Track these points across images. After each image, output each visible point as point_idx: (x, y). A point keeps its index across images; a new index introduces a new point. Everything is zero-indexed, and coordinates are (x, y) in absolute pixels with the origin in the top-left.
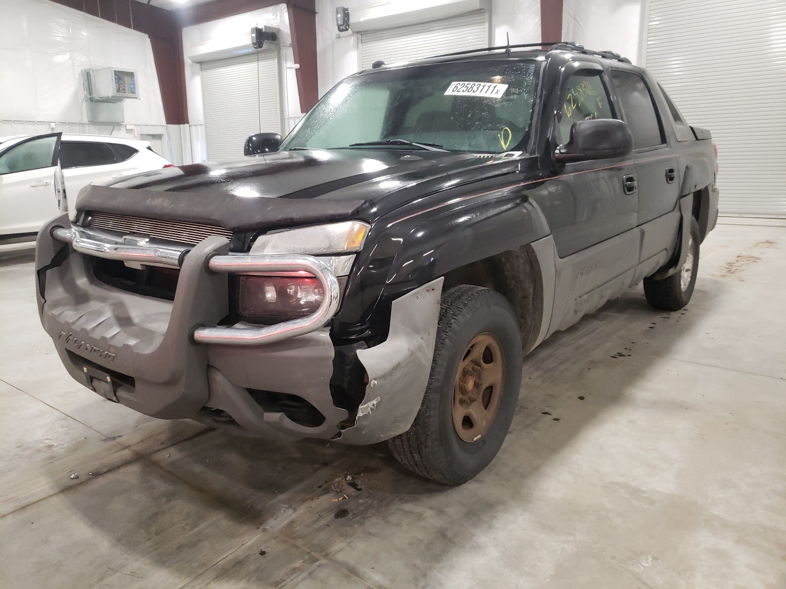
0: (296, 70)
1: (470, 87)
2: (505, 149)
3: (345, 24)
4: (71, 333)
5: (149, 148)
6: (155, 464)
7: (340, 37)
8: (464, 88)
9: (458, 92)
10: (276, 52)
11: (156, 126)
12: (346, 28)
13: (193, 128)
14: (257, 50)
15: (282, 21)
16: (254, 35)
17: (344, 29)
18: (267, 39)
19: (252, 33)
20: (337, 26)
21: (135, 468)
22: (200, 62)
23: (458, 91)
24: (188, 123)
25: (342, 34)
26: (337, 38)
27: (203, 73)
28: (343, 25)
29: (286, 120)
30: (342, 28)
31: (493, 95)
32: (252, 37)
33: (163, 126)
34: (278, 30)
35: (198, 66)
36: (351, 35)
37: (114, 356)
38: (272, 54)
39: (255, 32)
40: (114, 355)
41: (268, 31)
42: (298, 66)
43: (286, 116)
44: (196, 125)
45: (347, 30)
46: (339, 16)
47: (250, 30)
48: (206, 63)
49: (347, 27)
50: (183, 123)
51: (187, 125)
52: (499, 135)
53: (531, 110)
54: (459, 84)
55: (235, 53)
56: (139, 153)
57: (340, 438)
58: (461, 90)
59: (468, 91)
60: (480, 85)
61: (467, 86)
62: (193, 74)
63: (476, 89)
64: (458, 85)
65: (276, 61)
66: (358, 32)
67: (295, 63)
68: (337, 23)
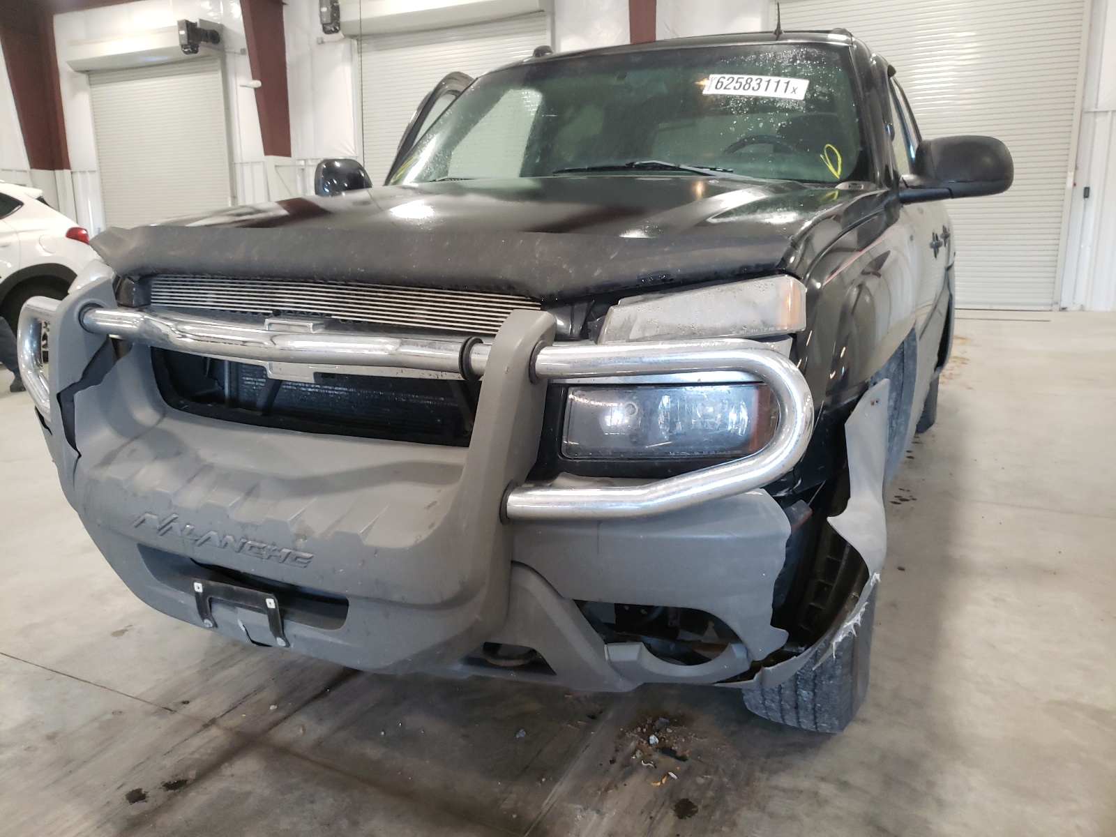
0: (256, 89)
1: (744, 83)
2: (838, 177)
3: (333, 24)
4: (174, 516)
5: (41, 199)
6: (283, 751)
7: (323, 42)
8: (734, 84)
9: (726, 90)
10: (218, 62)
11: (11, 170)
12: (335, 29)
13: (78, 177)
14: (186, 55)
15: (228, 14)
16: (183, 32)
17: (333, 29)
18: (205, 41)
19: (181, 28)
20: (321, 26)
21: (248, 766)
22: (87, 71)
23: (725, 88)
24: (68, 167)
25: (327, 37)
26: (319, 44)
27: (92, 89)
28: (331, 24)
29: (238, 167)
30: (329, 28)
31: (789, 95)
32: (180, 36)
33: (26, 171)
34: (222, 27)
35: (84, 78)
36: (341, 41)
37: (311, 558)
38: (215, 64)
39: (185, 27)
40: (310, 555)
41: (206, 28)
42: (258, 83)
43: (238, 159)
44: (83, 172)
45: (336, 31)
46: (324, 9)
47: (176, 24)
48: (99, 72)
49: (338, 28)
50: (61, 168)
51: (67, 172)
52: (822, 156)
53: (857, 120)
54: (724, 78)
55: (141, 61)
56: (24, 207)
57: (752, 681)
58: (731, 86)
59: (744, 89)
60: (761, 80)
61: (739, 80)
62: (76, 90)
63: (756, 87)
64: (722, 80)
65: (219, 75)
66: (353, 37)
67: (254, 78)
68: (321, 20)
